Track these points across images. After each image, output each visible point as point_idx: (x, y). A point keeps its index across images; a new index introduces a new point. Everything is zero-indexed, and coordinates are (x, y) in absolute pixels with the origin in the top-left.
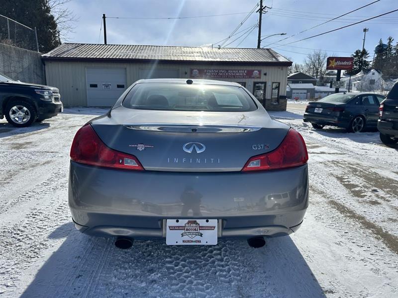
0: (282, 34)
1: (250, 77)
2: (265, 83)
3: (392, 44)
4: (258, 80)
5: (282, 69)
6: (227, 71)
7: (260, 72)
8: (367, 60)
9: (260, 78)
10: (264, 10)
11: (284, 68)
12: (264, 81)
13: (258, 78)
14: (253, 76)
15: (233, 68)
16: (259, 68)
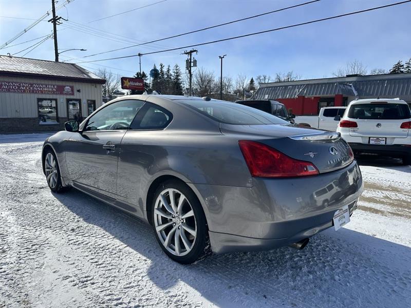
0: (81, 50)
1: (61, 93)
2: (79, 101)
3: (163, 70)
4: (72, 97)
5: (96, 86)
6: (32, 85)
7: (72, 88)
8: (147, 82)
9: (73, 94)
10: (58, 21)
11: (98, 86)
12: (78, 98)
13: (70, 94)
14: (64, 92)
15: (39, 82)
16: (71, 84)
